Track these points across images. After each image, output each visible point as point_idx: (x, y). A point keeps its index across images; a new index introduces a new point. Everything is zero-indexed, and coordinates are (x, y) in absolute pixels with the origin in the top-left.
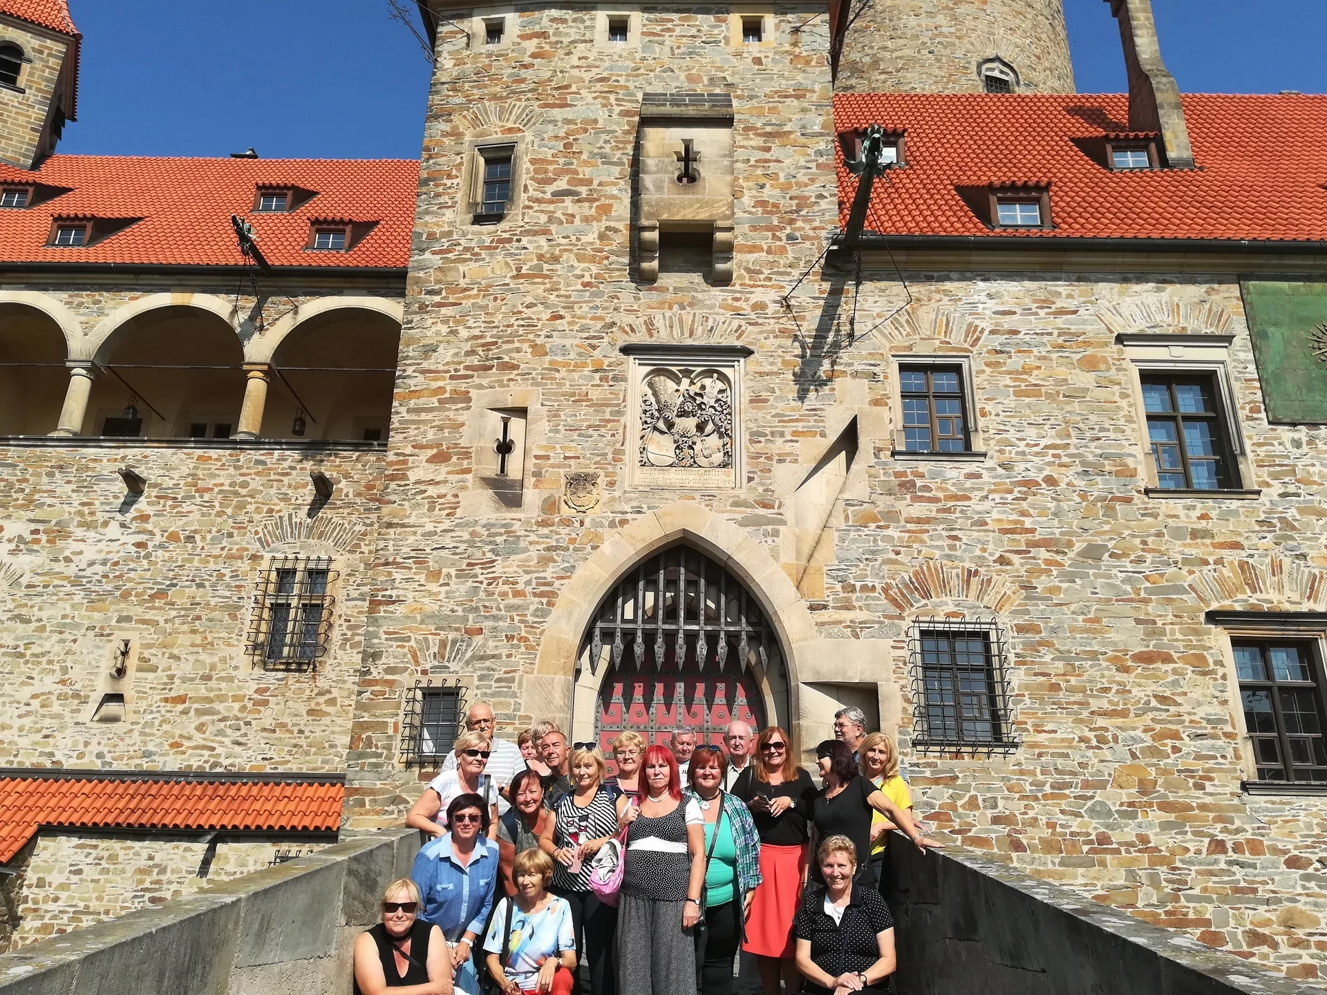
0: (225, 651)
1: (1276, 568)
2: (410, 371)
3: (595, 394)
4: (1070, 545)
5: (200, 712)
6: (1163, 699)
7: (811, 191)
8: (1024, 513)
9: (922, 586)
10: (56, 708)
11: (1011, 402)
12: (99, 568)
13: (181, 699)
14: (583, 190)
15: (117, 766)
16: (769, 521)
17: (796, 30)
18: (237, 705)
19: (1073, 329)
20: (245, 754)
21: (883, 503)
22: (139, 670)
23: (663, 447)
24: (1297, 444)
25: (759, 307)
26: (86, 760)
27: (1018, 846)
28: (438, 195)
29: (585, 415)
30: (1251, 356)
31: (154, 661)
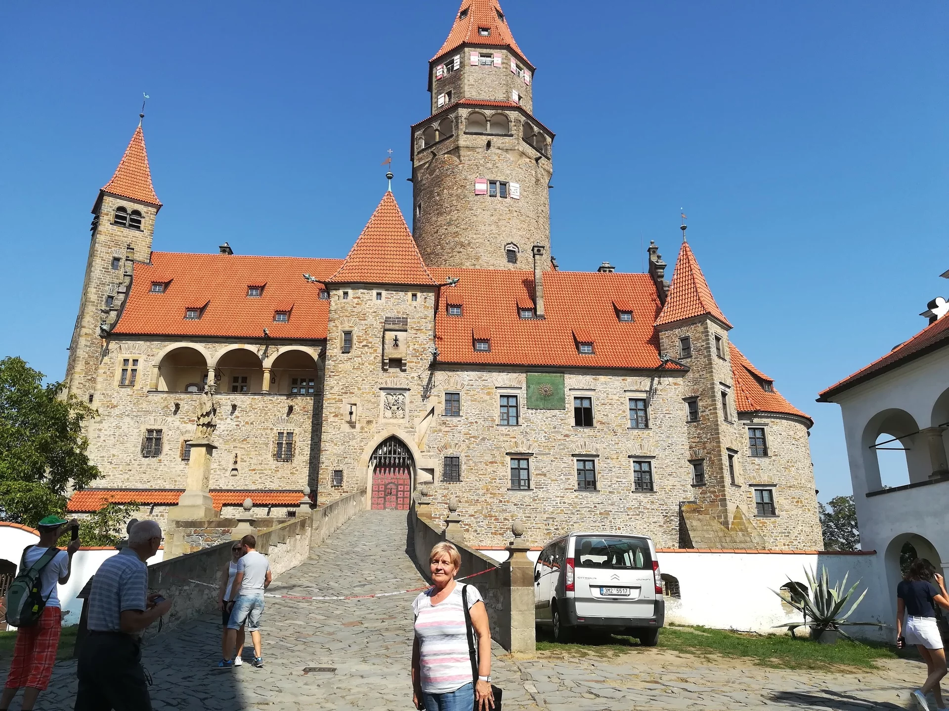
0: (265, 456)
1: (522, 443)
2: (327, 393)
3: (373, 400)
4: (479, 437)
5: (259, 473)
6: (494, 471)
7: (427, 346)
8: (469, 430)
9: (445, 447)
10: (218, 472)
11: (469, 403)
12: (225, 432)
13: (254, 470)
14: (370, 345)
15: (238, 488)
16: (412, 432)
17: (426, 298)
18: (270, 471)
19: (486, 385)
20: (274, 485)
21: (439, 427)
22: (241, 462)
23: (389, 413)
24: (532, 414)
25: (413, 378)
26: (229, 486)
27: (460, 502)
28: (332, 344)
29: (370, 406)
30: (526, 392)
31: (245, 459)
